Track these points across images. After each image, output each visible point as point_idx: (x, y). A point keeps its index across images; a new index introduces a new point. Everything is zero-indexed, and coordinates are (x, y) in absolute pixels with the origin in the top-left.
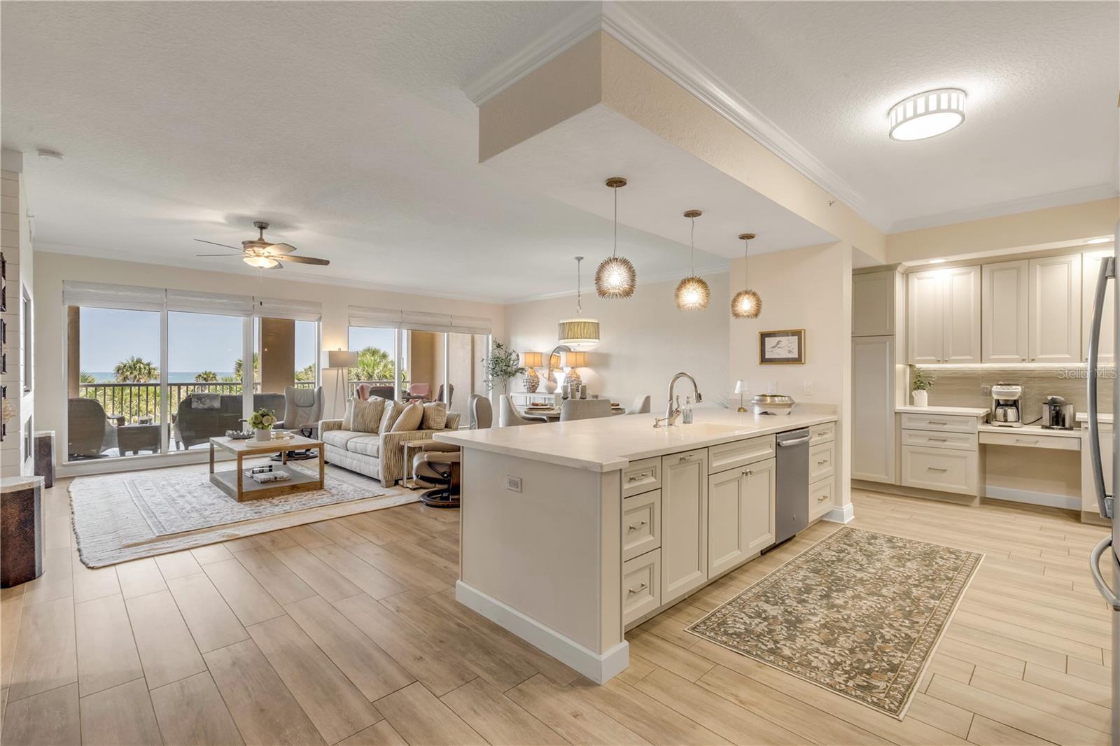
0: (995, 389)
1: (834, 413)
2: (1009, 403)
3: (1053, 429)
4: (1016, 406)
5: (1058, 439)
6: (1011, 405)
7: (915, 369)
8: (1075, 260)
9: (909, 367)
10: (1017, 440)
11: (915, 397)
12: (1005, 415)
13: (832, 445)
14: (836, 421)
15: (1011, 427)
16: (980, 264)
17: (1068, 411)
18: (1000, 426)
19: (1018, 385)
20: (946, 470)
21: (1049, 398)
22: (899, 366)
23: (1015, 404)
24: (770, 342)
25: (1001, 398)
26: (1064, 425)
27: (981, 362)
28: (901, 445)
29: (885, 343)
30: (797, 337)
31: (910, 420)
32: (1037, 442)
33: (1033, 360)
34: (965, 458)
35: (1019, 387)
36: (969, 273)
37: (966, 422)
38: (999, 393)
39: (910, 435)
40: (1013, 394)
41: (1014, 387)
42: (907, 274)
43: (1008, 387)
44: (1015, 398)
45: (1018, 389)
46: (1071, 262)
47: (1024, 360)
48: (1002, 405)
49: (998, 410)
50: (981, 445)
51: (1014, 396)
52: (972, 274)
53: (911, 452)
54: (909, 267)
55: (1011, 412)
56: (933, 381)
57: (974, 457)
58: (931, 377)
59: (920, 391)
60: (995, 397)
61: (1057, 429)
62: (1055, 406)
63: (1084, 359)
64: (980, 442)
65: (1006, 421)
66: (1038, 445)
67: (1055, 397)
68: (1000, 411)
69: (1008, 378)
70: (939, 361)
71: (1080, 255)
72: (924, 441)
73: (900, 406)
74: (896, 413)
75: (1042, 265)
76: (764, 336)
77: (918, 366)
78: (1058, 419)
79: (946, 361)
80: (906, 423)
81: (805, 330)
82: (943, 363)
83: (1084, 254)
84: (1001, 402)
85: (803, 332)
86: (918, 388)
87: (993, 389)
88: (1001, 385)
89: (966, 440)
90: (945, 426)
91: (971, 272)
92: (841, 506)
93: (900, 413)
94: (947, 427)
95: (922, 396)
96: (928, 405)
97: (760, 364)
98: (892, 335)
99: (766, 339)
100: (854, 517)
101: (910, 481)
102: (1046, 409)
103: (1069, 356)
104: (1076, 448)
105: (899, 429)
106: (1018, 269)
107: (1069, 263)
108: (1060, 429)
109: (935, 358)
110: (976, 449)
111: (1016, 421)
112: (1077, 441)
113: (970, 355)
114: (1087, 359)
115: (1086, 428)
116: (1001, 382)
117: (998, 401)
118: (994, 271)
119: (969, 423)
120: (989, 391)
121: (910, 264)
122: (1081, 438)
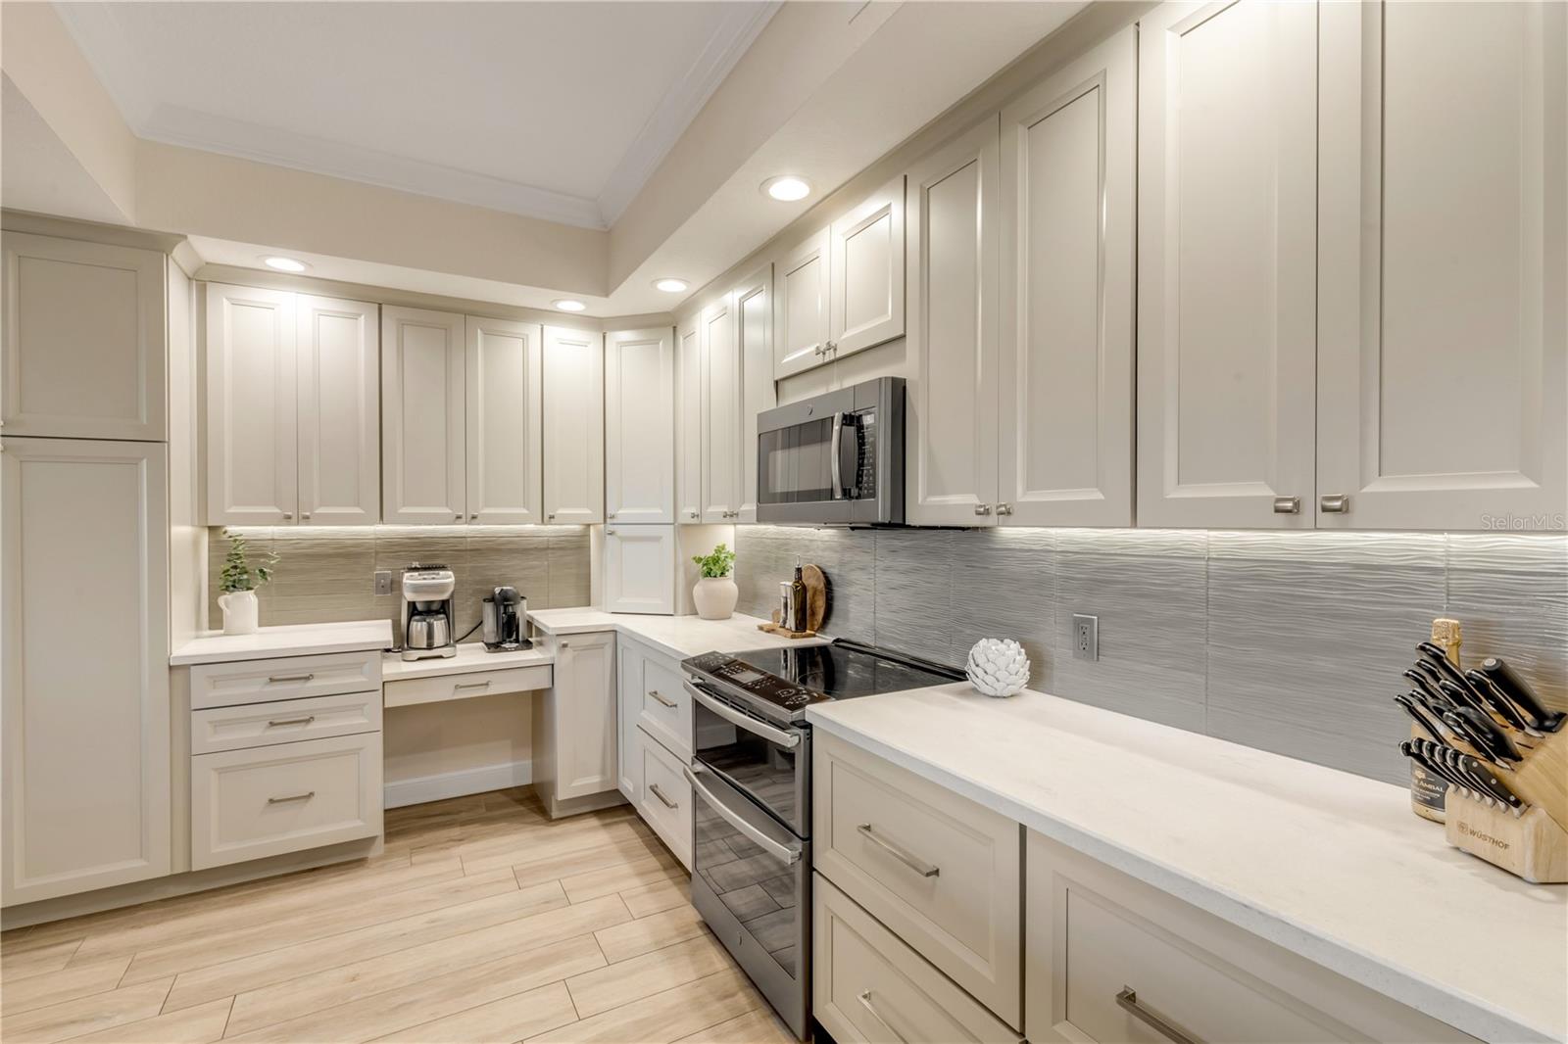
0: (409, 579)
2: (435, 607)
3: (506, 650)
4: (444, 613)
5: (502, 673)
6: (438, 612)
7: (225, 537)
8: (533, 331)
9: (206, 532)
10: (457, 687)
11: (227, 612)
12: (430, 635)
15: (441, 657)
16: (379, 301)
17: (524, 611)
18: (420, 659)
19: (443, 568)
20: (312, 794)
21: (497, 590)
22: (182, 531)
23: (443, 608)
25: (420, 599)
26: (517, 640)
27: (383, 521)
28: (189, 754)
29: (135, 462)
31: (215, 681)
32: (487, 684)
33: (474, 517)
34: (356, 751)
35: (450, 573)
36: (355, 317)
37: (357, 666)
38: (417, 589)
39: (217, 725)
40: (441, 588)
41: (442, 573)
42: (202, 280)
43: (435, 574)
44: (445, 597)
45: (447, 578)
46: (527, 335)
47: (459, 517)
48: (420, 613)
49: (414, 623)
50: (386, 711)
51: (443, 592)
52: (363, 317)
53: (222, 771)
54: (207, 263)
55: (439, 625)
56: (271, 567)
58: (267, 556)
59: (237, 593)
60: (409, 596)
61: (509, 650)
62: (506, 607)
63: (546, 518)
64: (387, 706)
65: (430, 647)
66: (492, 691)
67: (504, 588)
68: (419, 627)
69: (428, 556)
70: (289, 517)
71: (540, 327)
72: (256, 733)
73: (187, 645)
74: (171, 668)
75: (486, 332)
77: (232, 529)
78: (510, 631)
79: (307, 518)
80: (203, 692)
82: (298, 524)
83: (545, 325)
84: (420, 607)
86: (234, 586)
87: (404, 581)
88: (416, 569)
89: (359, 707)
90: (308, 684)
91: (360, 315)
93: (186, 667)
94: (315, 685)
95: (245, 605)
96: (260, 626)
98: (157, 440)
101: (216, 850)
102: (489, 610)
103: (524, 512)
104: (547, 685)
105: (183, 710)
106: (447, 330)
107: (525, 339)
108: (516, 649)
109: (277, 510)
110: (379, 724)
111: (446, 645)
112: (547, 671)
113: (358, 505)
114: (551, 517)
115: (565, 646)
116: (416, 564)
117: (412, 606)
118: (402, 324)
119: (366, 667)
120: (394, 586)
121: (213, 250)
122: (553, 665)
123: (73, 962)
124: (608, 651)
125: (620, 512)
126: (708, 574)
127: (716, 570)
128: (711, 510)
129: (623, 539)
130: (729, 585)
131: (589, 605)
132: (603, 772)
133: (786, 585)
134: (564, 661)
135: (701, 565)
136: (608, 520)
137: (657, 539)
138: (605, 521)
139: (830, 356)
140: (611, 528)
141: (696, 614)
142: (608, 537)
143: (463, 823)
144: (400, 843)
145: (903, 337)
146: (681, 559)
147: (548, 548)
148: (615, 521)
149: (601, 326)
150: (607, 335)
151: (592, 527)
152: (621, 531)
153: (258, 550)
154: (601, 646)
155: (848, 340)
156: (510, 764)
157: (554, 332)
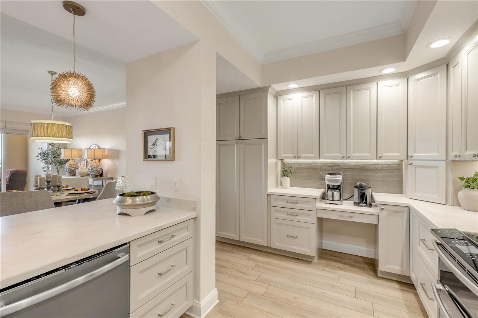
0: (328, 177)
1: (194, 209)
2: (335, 187)
3: (361, 206)
4: (339, 189)
6: (336, 189)
7: (284, 162)
8: (373, 86)
9: (280, 161)
10: (340, 216)
11: (282, 182)
12: (333, 196)
13: (190, 243)
14: (195, 218)
15: (336, 204)
17: (368, 192)
18: (330, 203)
19: (339, 174)
20: (297, 237)
21: (358, 184)
22: (271, 161)
23: (338, 188)
24: (151, 139)
25: (331, 184)
26: (366, 203)
27: (319, 158)
28: (271, 218)
29: (262, 144)
30: (168, 135)
31: (276, 200)
32: (351, 217)
33: (349, 157)
34: (309, 228)
35: (341, 176)
37: (310, 202)
38: (329, 180)
39: (276, 211)
40: (337, 181)
41: (338, 176)
42: (277, 96)
43: (335, 176)
44: (339, 184)
45: (340, 178)
46: (371, 88)
47: (343, 157)
48: (331, 189)
49: (329, 192)
53: (277, 223)
54: (278, 91)
55: (336, 194)
56: (293, 171)
57: (314, 228)
58: (292, 168)
59: (285, 177)
60: (327, 183)
61: (362, 206)
62: (361, 190)
63: (378, 157)
64: (318, 217)
65: (333, 200)
66: (353, 220)
67: (361, 183)
68: (330, 193)
69: (334, 170)
70: (295, 157)
71: (376, 83)
72: (284, 216)
73: (272, 189)
74: (268, 195)
75: (354, 91)
76: (146, 134)
77: (285, 160)
78: (363, 199)
79: (299, 157)
80: (274, 203)
81: (174, 128)
82: (297, 159)
83: (378, 82)
84: (331, 187)
85: (172, 130)
86: (285, 175)
87: (326, 177)
88: (330, 174)
89: (309, 215)
90: (297, 205)
91: (313, 95)
92: (200, 301)
93: (271, 195)
94: (298, 206)
95: (287, 180)
96: (290, 186)
97: (144, 160)
98: (265, 138)
99: (148, 137)
100: (218, 301)
101: (277, 244)
102: (356, 190)
103: (369, 155)
104: (376, 223)
105: (270, 206)
106: (340, 93)
107: (370, 89)
108: (365, 206)
109: (293, 155)
110: (316, 222)
111: (339, 201)
112: (376, 217)
113: (313, 153)
114: (380, 157)
115: (383, 209)
116: (331, 172)
117: (328, 186)
118: (326, 95)
120: (323, 179)
121: (278, 87)
122: (378, 216)
123: (249, 259)
124: (405, 215)
125: (414, 155)
126: (469, 187)
127: (474, 185)
128: (467, 153)
129: (416, 167)
131: (402, 194)
132: (402, 266)
134: (383, 214)
135: (464, 182)
136: (409, 158)
137: (436, 167)
138: (407, 159)
140: (410, 162)
141: (461, 207)
142: (409, 165)
143: (344, 263)
144: (323, 261)
146: (450, 177)
147: (382, 169)
148: (412, 159)
149: (406, 75)
150: (408, 79)
151: (403, 161)
152: (415, 163)
153: (290, 166)
154: (401, 212)
156: (365, 248)
157: (382, 84)
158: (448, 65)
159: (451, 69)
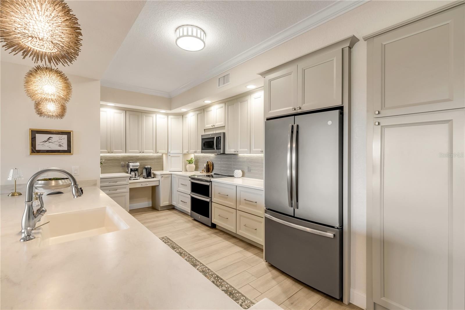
0: (131, 164)
2: (135, 170)
3: (149, 178)
5: (150, 182)
8: (154, 115)
10: (142, 185)
12: (135, 175)
15: (137, 179)
16: (126, 110)
18: (133, 180)
19: (138, 162)
23: (137, 170)
24: (40, 137)
25: (133, 168)
26: (151, 176)
27: (126, 153)
30: (66, 136)
33: (143, 152)
34: (125, 196)
37: (125, 180)
38: (133, 166)
43: (136, 163)
44: (137, 168)
45: (138, 164)
47: (141, 152)
48: (133, 171)
51: (137, 167)
52: (122, 114)
55: (137, 173)
57: (128, 194)
60: (131, 167)
62: (149, 170)
63: (156, 152)
64: (130, 188)
65: (135, 177)
66: (148, 185)
67: (148, 167)
68: (133, 173)
70: (109, 152)
71: (155, 115)
75: (145, 116)
76: (34, 133)
78: (149, 174)
79: (112, 152)
82: (110, 153)
85: (72, 132)
89: (125, 188)
94: (118, 183)
97: (30, 154)
102: (144, 171)
103: (153, 151)
104: (158, 184)
106: (138, 116)
107: (153, 117)
108: (151, 178)
109: (107, 151)
110: (129, 191)
111: (138, 177)
112: (158, 182)
113: (122, 150)
114: (158, 152)
115: (162, 177)
116: (132, 161)
117: (131, 169)
118: (130, 115)
119: (127, 180)
120: (128, 166)
124: (170, 178)
125: (171, 151)
126: (190, 163)
127: (191, 162)
128: (191, 151)
129: (172, 157)
130: (193, 165)
131: (163, 170)
132: (169, 201)
133: (205, 165)
134: (161, 180)
135: (188, 161)
136: (169, 153)
137: (179, 156)
139: (214, 127)
141: (187, 171)
142: (168, 156)
145: (225, 126)
146: (184, 161)
147: (155, 159)
149: (167, 115)
150: (169, 116)
151: (164, 154)
152: (171, 155)
155: (217, 125)
157: (158, 116)
158: (183, 116)
159: (184, 118)
